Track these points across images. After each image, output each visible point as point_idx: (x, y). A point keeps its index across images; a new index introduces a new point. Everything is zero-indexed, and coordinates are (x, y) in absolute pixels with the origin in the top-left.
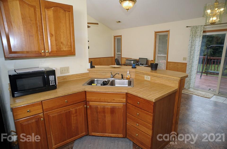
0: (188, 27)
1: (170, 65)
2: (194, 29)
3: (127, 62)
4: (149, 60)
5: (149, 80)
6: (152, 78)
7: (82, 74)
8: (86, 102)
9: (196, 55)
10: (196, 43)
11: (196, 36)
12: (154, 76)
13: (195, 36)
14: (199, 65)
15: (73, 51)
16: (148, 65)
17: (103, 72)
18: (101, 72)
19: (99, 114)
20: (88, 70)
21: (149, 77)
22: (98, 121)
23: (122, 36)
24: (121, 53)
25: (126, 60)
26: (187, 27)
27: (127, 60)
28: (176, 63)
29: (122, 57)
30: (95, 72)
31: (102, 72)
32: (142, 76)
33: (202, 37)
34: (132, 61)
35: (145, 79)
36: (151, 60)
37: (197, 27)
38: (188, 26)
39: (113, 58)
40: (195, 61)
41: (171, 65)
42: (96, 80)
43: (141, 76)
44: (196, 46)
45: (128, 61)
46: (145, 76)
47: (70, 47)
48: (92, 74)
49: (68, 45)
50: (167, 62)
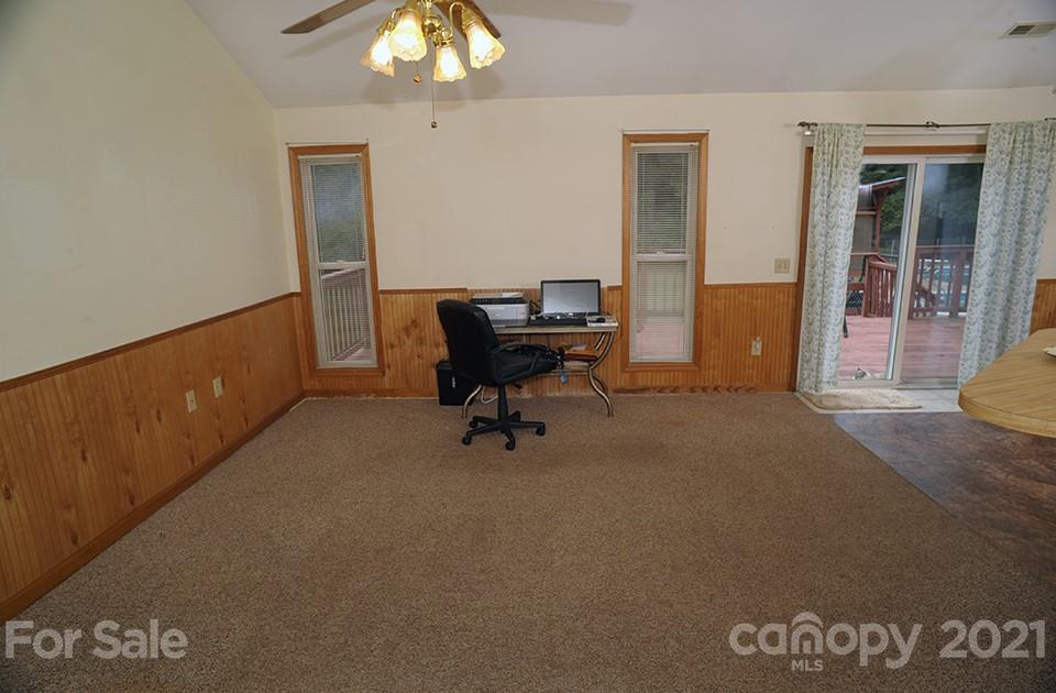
1: (717, 299)
2: (831, 135)
9: (842, 244)
10: (842, 197)
13: (836, 167)
24: (373, 264)
26: (803, 124)
28: (746, 289)
29: (382, 288)
33: (859, 170)
36: (606, 287)
37: (842, 130)
38: (807, 122)
39: (296, 299)
40: (837, 271)
41: (723, 301)
44: (841, 210)
50: (703, 288)
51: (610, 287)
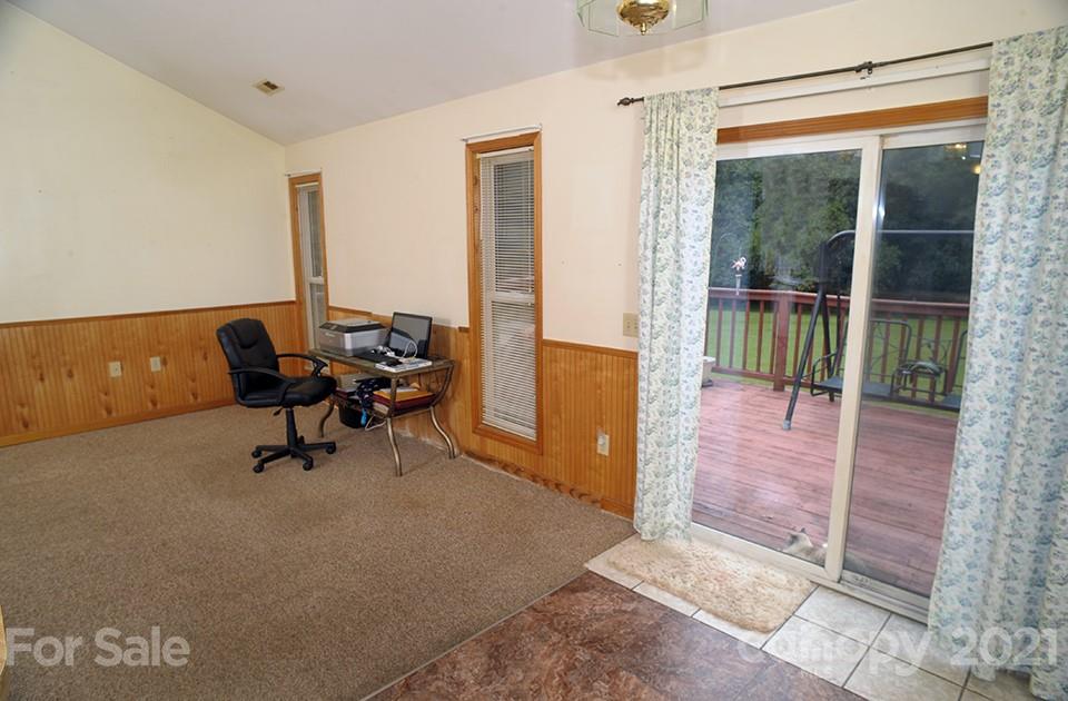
0: (633, 101)
1: (556, 361)
2: (662, 115)
3: (325, 342)
4: (449, 328)
10: (683, 216)
11: (682, 165)
13: (671, 167)
16: (430, 363)
23: (323, 175)
24: (326, 281)
26: (625, 102)
27: (324, 326)
28: (589, 354)
29: (330, 304)
33: (712, 170)
34: (346, 334)
36: (457, 327)
37: (679, 102)
38: (630, 97)
39: (294, 306)
40: (682, 345)
41: (562, 365)
44: (682, 240)
45: (327, 333)
50: (541, 344)
51: (460, 328)
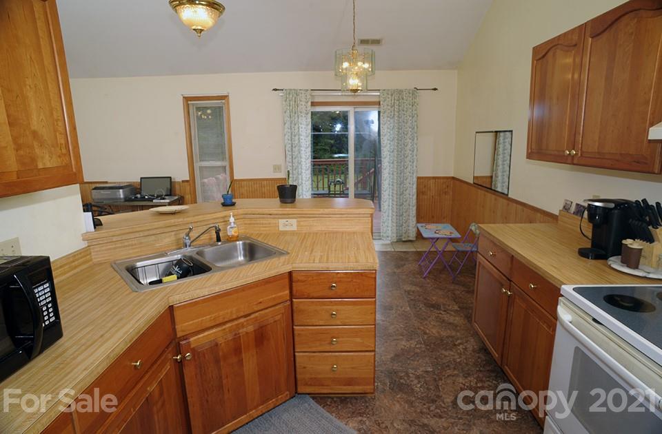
0: (278, 90)
1: (242, 187)
2: (291, 96)
3: (100, 197)
4: (175, 182)
5: (294, 228)
6: (302, 223)
7: (71, 259)
8: (176, 343)
9: (303, 156)
10: (300, 130)
11: (299, 113)
12: (304, 217)
13: (295, 113)
14: (315, 179)
15: (74, 170)
17: (146, 233)
18: (137, 235)
19: (222, 363)
20: (84, 240)
21: (294, 221)
22: (221, 387)
25: (93, 189)
26: (275, 90)
27: (95, 189)
28: (258, 182)
30: (115, 239)
31: (142, 234)
32: (270, 224)
33: (310, 115)
34: (121, 190)
35: (281, 228)
37: (297, 92)
38: (277, 88)
40: (303, 171)
41: (246, 188)
42: (139, 264)
43: (265, 224)
44: (301, 137)
45: (102, 191)
46: (282, 222)
47: (64, 151)
48: (103, 248)
49: (58, 146)
50: (233, 181)
51: (183, 181)
